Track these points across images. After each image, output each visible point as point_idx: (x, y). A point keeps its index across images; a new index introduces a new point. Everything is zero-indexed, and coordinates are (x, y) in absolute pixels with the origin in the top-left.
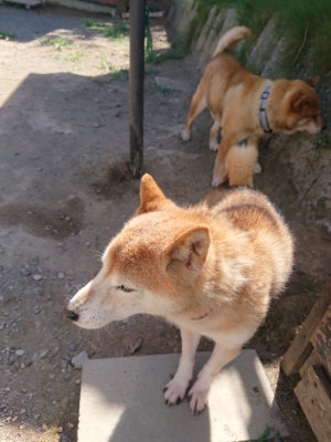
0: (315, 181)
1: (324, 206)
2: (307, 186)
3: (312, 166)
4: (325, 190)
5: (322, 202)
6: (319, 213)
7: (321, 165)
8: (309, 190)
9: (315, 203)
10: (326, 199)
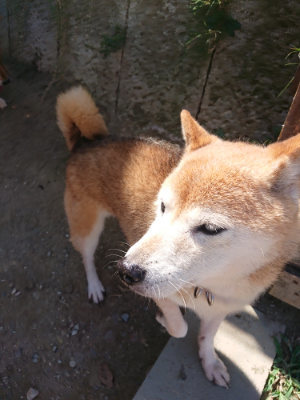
0: (118, 91)
1: (142, 111)
2: (113, 99)
3: (104, 75)
4: (134, 95)
5: (137, 107)
6: (142, 120)
7: (114, 71)
8: (117, 102)
9: (131, 112)
10: (141, 104)
